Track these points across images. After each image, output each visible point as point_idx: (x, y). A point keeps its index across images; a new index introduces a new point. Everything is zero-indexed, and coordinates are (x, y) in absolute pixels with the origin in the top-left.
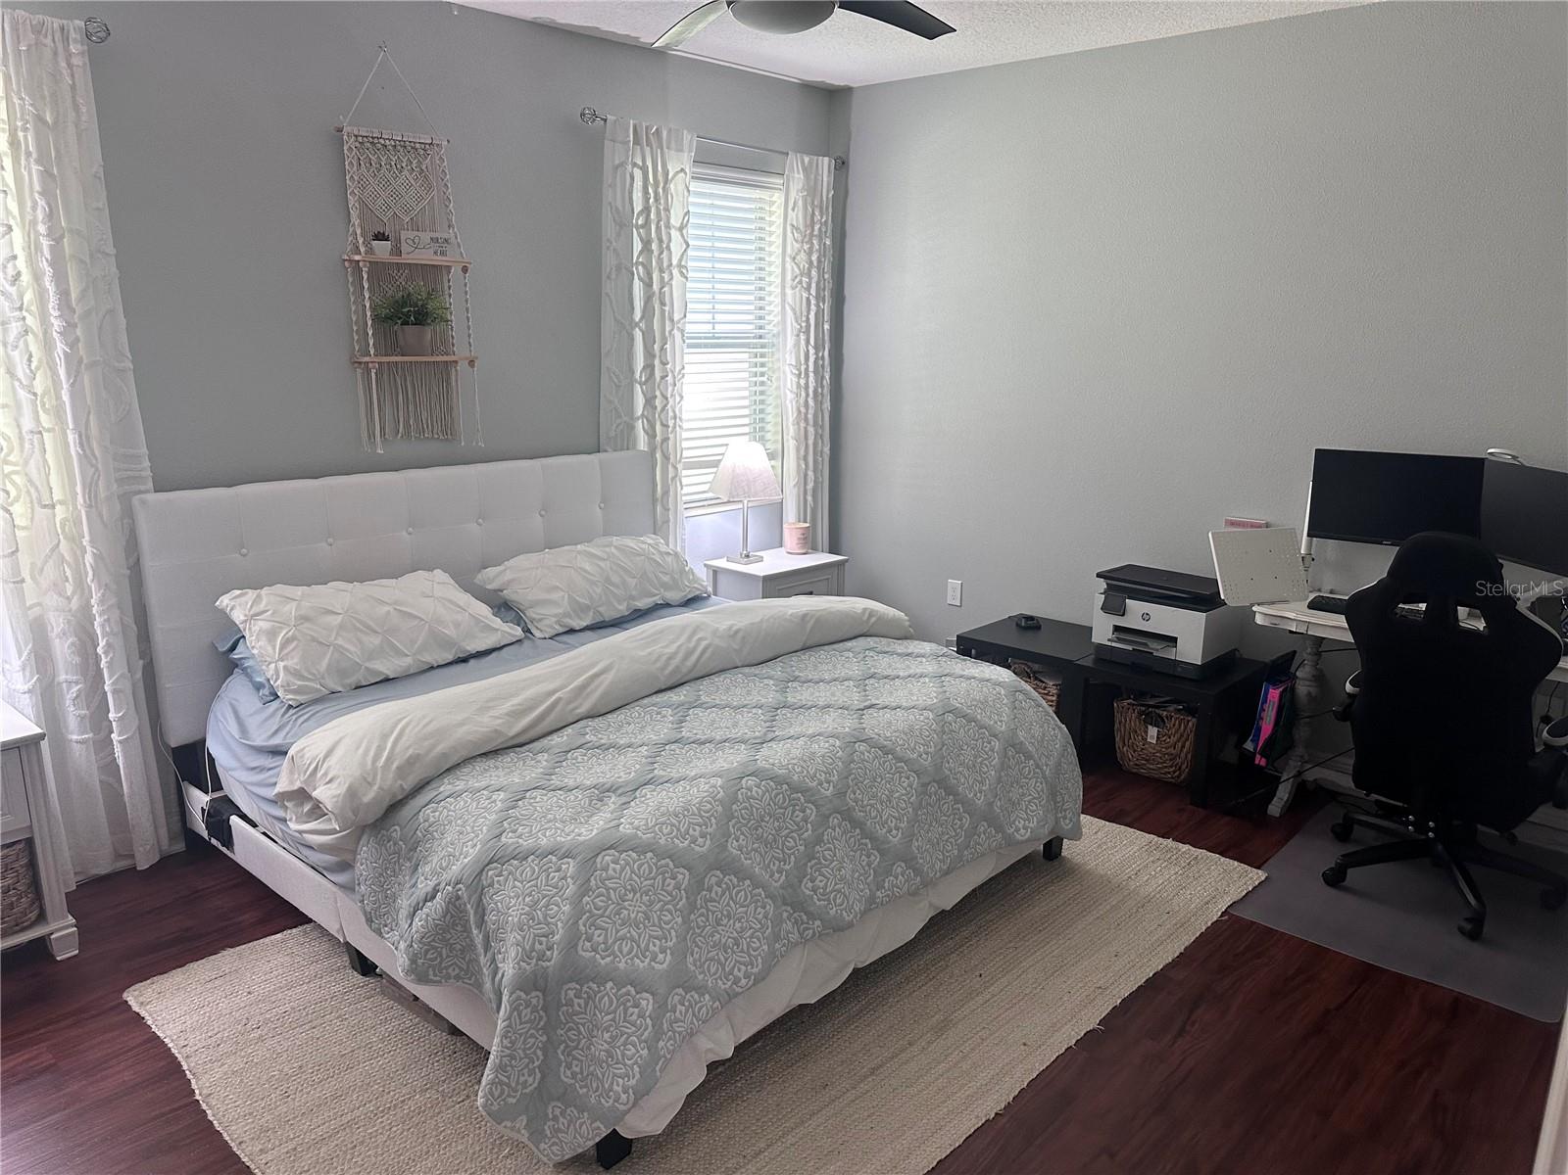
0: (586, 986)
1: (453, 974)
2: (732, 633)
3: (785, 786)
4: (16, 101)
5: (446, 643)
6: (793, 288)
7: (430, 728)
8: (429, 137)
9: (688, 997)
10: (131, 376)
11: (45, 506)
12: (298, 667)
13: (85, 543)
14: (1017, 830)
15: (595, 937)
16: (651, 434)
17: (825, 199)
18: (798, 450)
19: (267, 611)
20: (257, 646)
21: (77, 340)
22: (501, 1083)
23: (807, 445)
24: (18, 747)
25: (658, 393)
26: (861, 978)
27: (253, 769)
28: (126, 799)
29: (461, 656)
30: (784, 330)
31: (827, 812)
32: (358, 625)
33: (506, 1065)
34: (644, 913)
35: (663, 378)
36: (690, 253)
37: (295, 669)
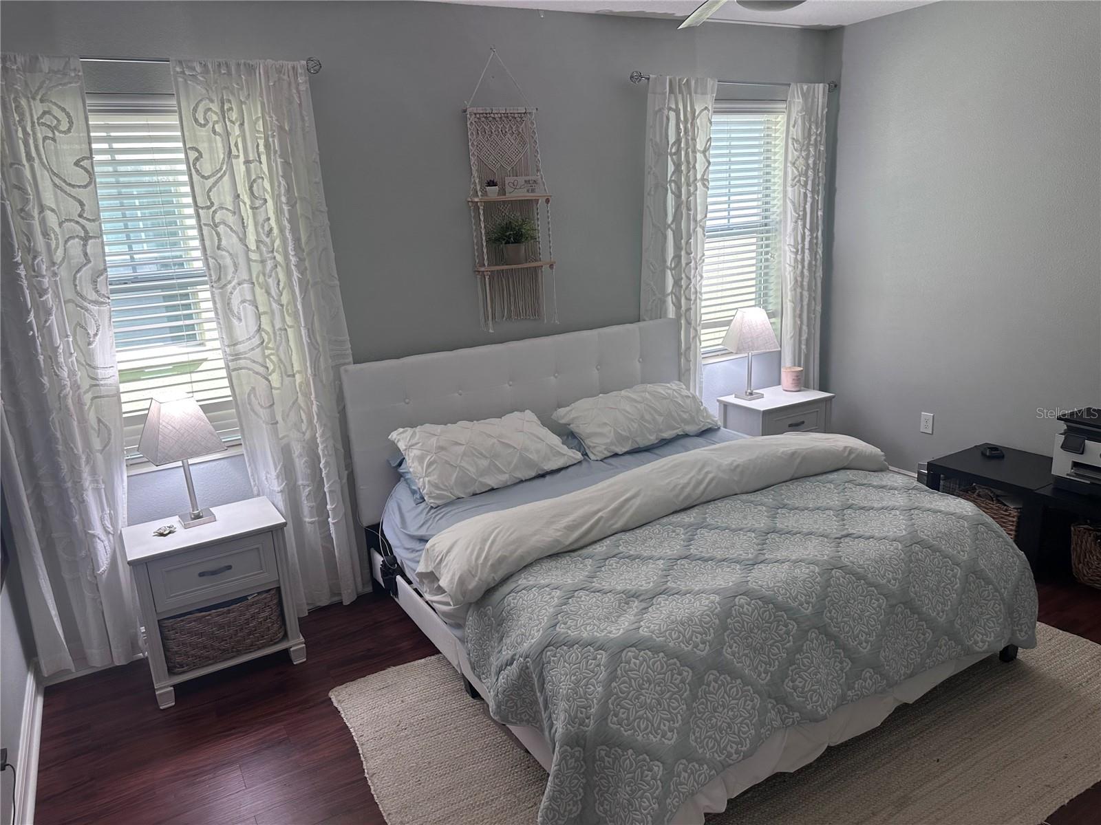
0: (613, 749)
1: (525, 719)
2: (732, 468)
3: (771, 606)
4: (268, 118)
5: (530, 464)
6: (793, 186)
7: (513, 537)
8: (523, 108)
9: (690, 766)
10: (338, 290)
11: (289, 376)
12: (436, 481)
13: (312, 399)
14: (976, 643)
15: (620, 714)
16: (678, 306)
17: (820, 116)
18: (794, 310)
19: (419, 443)
20: (413, 466)
21: (306, 269)
22: (553, 809)
23: (802, 306)
24: (272, 531)
25: (683, 276)
26: (833, 753)
27: (408, 549)
28: (337, 560)
29: (540, 473)
30: (785, 217)
31: (807, 628)
32: (474, 452)
33: (557, 798)
34: (657, 700)
35: (687, 264)
36: (711, 168)
37: (435, 483)
